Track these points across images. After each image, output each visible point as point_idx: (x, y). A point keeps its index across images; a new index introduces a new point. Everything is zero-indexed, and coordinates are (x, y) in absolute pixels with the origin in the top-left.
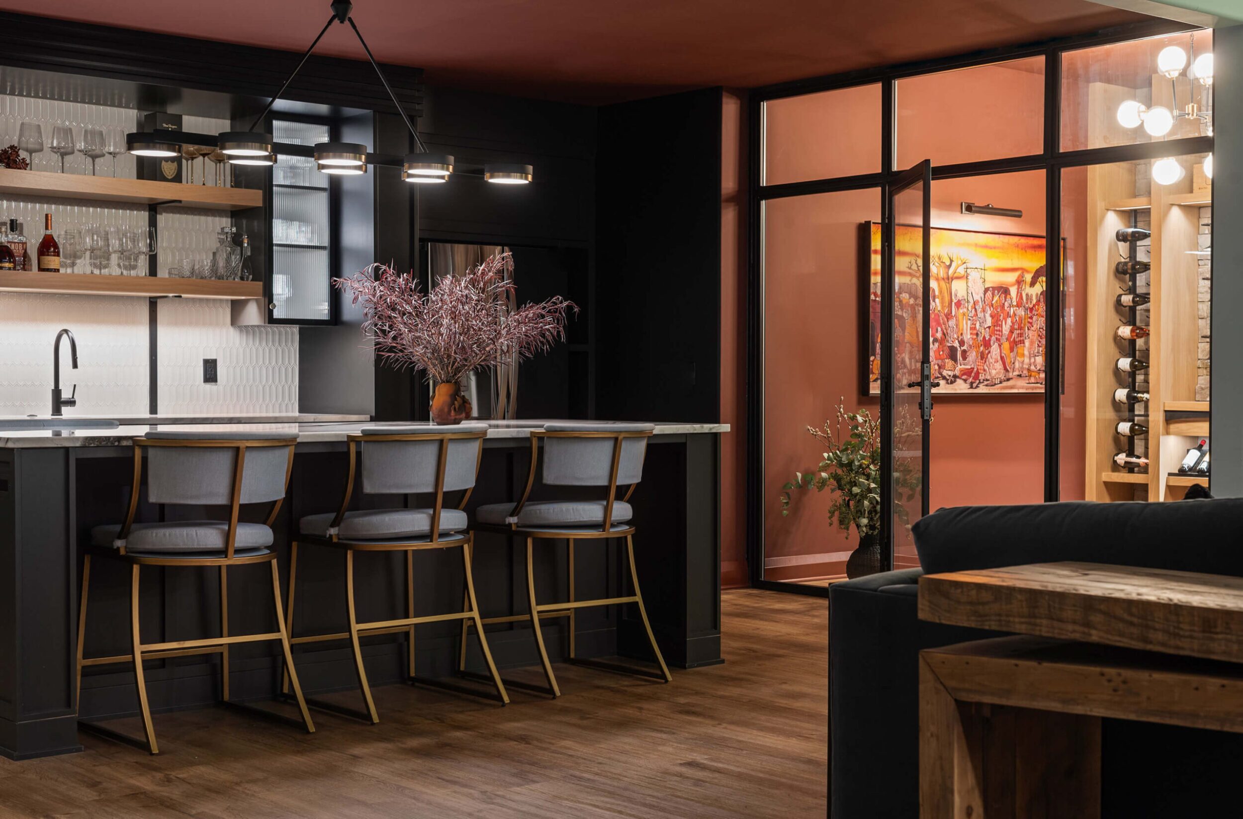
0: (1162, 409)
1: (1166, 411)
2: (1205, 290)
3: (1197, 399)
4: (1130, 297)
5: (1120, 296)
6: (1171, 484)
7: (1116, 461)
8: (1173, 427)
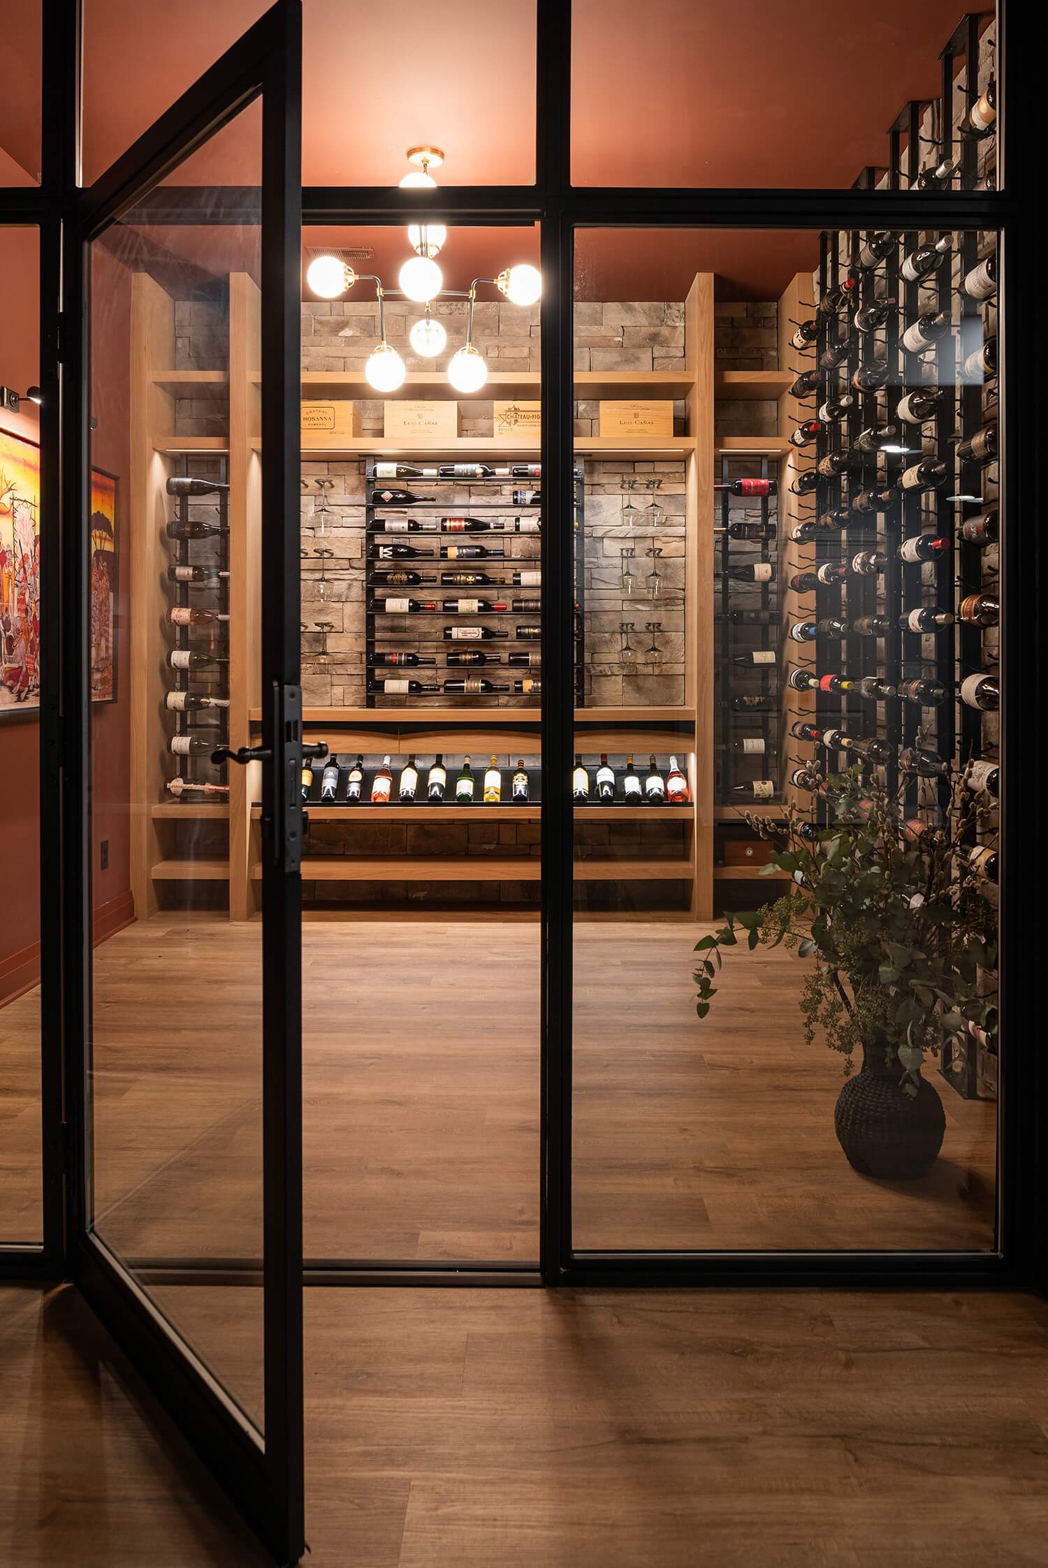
0: (247, 719)
1: (250, 722)
4: (190, 569)
5: (171, 567)
6: (257, 818)
7: (168, 789)
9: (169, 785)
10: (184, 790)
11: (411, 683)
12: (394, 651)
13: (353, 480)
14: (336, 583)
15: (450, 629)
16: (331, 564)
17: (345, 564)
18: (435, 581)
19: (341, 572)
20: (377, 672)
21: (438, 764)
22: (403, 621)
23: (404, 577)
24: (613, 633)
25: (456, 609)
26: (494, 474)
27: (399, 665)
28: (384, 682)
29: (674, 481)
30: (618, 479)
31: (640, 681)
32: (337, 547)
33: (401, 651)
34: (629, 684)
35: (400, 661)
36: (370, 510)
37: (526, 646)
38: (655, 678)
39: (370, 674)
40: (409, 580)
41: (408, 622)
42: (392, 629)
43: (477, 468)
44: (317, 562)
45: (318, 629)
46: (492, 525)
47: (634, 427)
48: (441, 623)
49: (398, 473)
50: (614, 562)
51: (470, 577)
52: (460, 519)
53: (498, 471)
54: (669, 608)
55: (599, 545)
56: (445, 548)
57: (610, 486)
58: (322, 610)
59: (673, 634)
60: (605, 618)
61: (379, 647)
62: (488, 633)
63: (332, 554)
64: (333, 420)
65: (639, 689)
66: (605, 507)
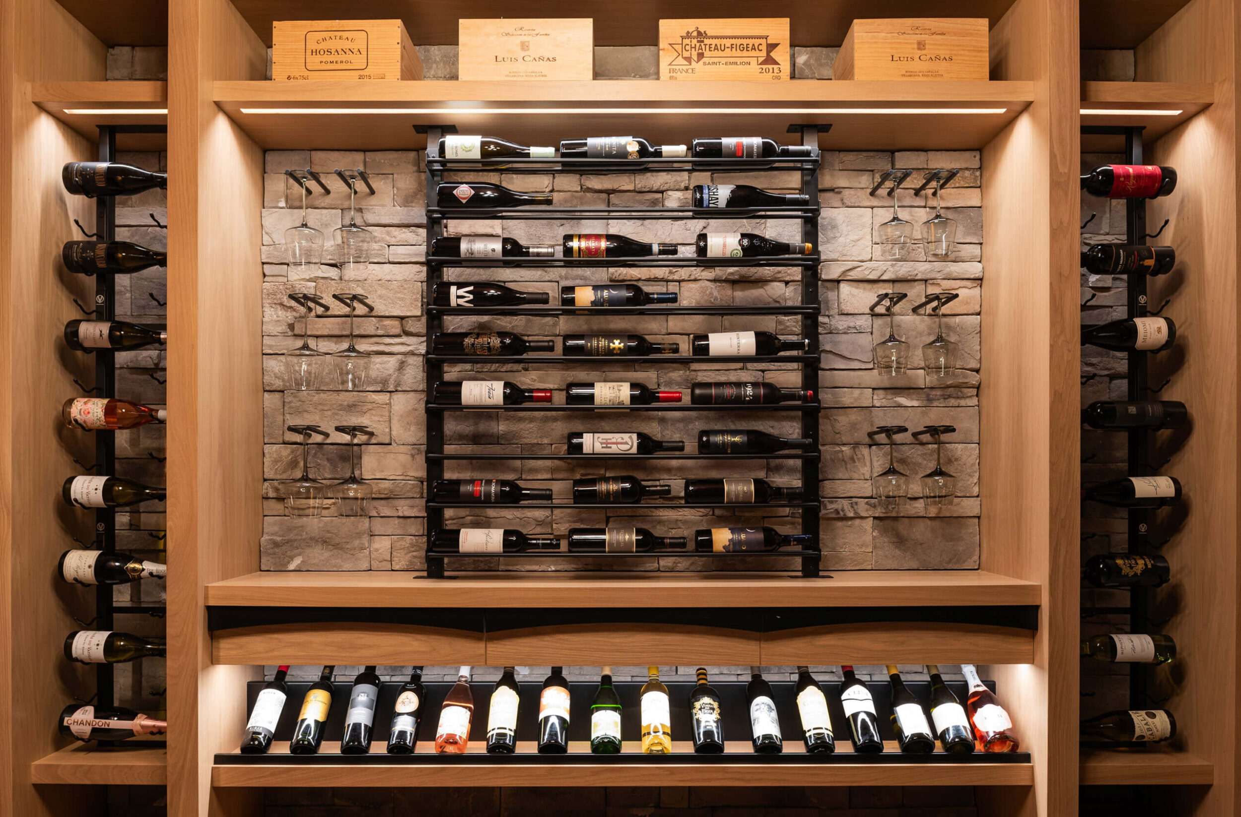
0: (201, 604)
1: (209, 609)
2: (280, 329)
3: (263, 568)
4: (104, 328)
5: (77, 322)
6: (223, 783)
7: (68, 728)
8: (227, 646)
9: (67, 721)
10: (95, 730)
11: (507, 533)
12: (477, 475)
13: (407, 181)
14: (377, 359)
15: (580, 435)
16: (369, 326)
17: (394, 326)
18: (551, 349)
19: (388, 340)
20: (449, 513)
21: (556, 678)
22: (493, 424)
23: (496, 342)
24: (856, 445)
25: (591, 398)
26: (659, 154)
27: (486, 501)
28: (458, 532)
29: (962, 184)
30: (865, 181)
31: (902, 527)
32: (380, 297)
33: (489, 476)
34: (884, 531)
35: (488, 495)
36: (433, 224)
37: (717, 467)
38: (929, 522)
39: (434, 518)
40: (504, 346)
41: (502, 427)
42: (476, 439)
43: (631, 145)
44: (344, 323)
45: (346, 438)
46: (655, 248)
47: (917, 66)
48: (560, 428)
49: (485, 153)
50: (858, 323)
51: (617, 342)
52: (598, 237)
53: (666, 149)
54: (953, 402)
55: (832, 295)
56: (571, 289)
57: (852, 192)
58: (354, 406)
59: (960, 446)
60: (843, 420)
61: (453, 470)
62: (647, 444)
63: (371, 309)
64: (364, 53)
65: (900, 541)
66: (843, 228)
